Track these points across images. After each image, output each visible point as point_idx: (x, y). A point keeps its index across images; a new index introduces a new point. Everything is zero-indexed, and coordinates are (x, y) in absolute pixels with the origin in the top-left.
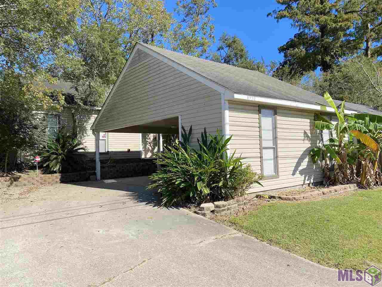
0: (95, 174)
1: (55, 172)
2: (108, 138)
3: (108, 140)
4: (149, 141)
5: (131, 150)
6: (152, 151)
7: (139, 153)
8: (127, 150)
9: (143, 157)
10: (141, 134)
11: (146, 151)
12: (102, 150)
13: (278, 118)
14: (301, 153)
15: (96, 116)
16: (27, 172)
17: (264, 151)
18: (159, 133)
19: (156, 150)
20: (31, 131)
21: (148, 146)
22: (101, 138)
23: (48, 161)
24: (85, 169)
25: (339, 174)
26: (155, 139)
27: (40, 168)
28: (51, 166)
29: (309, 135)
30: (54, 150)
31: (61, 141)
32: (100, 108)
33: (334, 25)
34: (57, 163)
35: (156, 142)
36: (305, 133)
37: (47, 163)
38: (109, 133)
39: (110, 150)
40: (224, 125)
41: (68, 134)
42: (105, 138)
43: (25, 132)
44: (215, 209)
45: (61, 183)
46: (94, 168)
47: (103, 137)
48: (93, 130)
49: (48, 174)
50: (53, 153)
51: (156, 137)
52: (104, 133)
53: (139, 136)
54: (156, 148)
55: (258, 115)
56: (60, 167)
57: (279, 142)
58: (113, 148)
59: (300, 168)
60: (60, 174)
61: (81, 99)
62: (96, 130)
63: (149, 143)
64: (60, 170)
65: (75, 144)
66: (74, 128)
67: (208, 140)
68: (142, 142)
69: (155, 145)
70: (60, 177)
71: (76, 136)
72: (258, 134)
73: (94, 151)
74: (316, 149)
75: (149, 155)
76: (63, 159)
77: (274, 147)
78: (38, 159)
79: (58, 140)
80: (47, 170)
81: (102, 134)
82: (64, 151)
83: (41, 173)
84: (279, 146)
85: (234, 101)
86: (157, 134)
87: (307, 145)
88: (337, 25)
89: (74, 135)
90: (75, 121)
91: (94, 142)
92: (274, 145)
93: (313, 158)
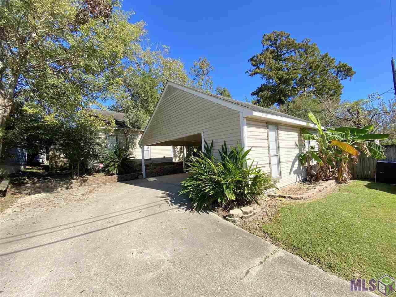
0: (142, 174)
1: (114, 174)
2: (150, 150)
3: (150, 151)
4: (177, 150)
5: (166, 157)
6: (179, 157)
7: (171, 158)
8: (163, 157)
9: (174, 161)
10: (172, 147)
11: (176, 157)
12: (146, 157)
13: (280, 132)
14: (293, 158)
15: (141, 135)
16: (94, 175)
17: (272, 158)
18: (184, 146)
19: (181, 156)
20: (93, 147)
21: (176, 154)
22: (145, 150)
23: (109, 167)
24: (135, 171)
25: (321, 173)
26: (181, 149)
27: (103, 171)
28: (110, 171)
29: (298, 144)
30: (113, 159)
31: (118, 153)
32: (144, 130)
33: (288, 77)
34: (115, 168)
35: (181, 151)
36: (296, 143)
37: (108, 168)
38: (151, 146)
39: (152, 157)
40: (243, 138)
41: (123, 148)
42: (148, 150)
43: (90, 148)
44: (244, 215)
45: (118, 182)
46: (141, 170)
47: (147, 149)
48: (140, 145)
49: (109, 176)
50: (112, 161)
51: (182, 148)
52: (148, 146)
53: (171, 147)
54: (182, 154)
55: (266, 130)
56: (117, 171)
57: (281, 150)
58: (154, 156)
59: (294, 169)
60: (117, 176)
61: (130, 123)
62: (142, 144)
63: (177, 152)
64: (117, 172)
65: (128, 154)
66: (127, 144)
67: (227, 151)
68: (173, 151)
69: (181, 153)
70: (117, 178)
71: (128, 149)
72: (267, 145)
73: (141, 158)
74: (302, 155)
75: (177, 159)
76: (118, 165)
77: (278, 155)
78: (102, 166)
79: (115, 152)
80: (108, 173)
81: (146, 147)
82: (119, 159)
83: (104, 175)
84: (281, 154)
85: (250, 118)
86: (183, 146)
87: (297, 152)
88: (290, 76)
89: (127, 149)
90: (127, 139)
91: (141, 152)
92: (277, 153)
93: (301, 162)
